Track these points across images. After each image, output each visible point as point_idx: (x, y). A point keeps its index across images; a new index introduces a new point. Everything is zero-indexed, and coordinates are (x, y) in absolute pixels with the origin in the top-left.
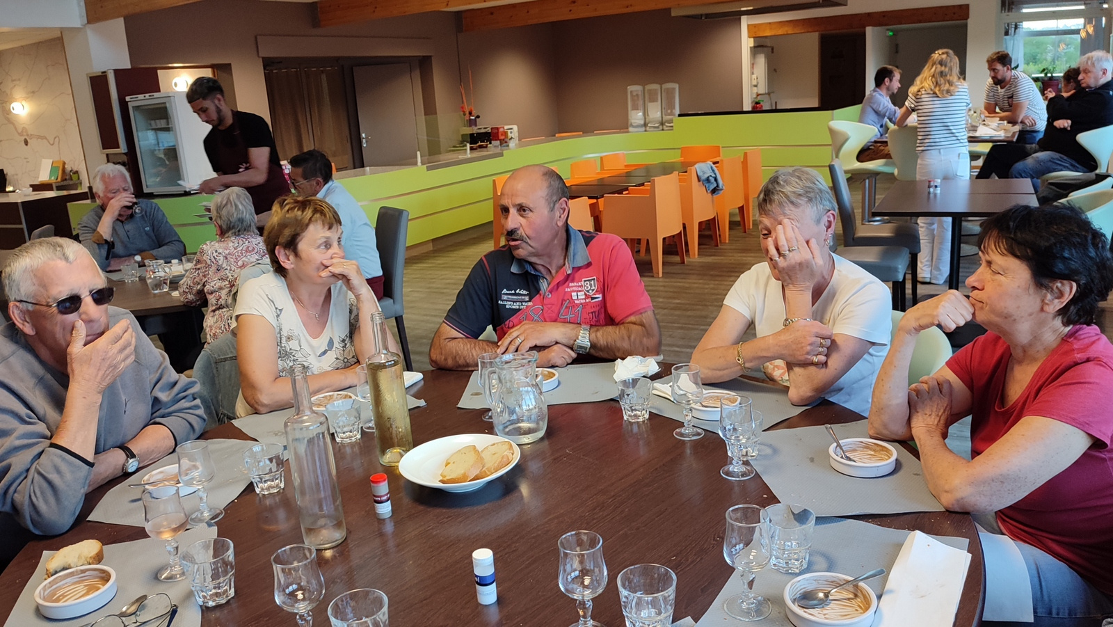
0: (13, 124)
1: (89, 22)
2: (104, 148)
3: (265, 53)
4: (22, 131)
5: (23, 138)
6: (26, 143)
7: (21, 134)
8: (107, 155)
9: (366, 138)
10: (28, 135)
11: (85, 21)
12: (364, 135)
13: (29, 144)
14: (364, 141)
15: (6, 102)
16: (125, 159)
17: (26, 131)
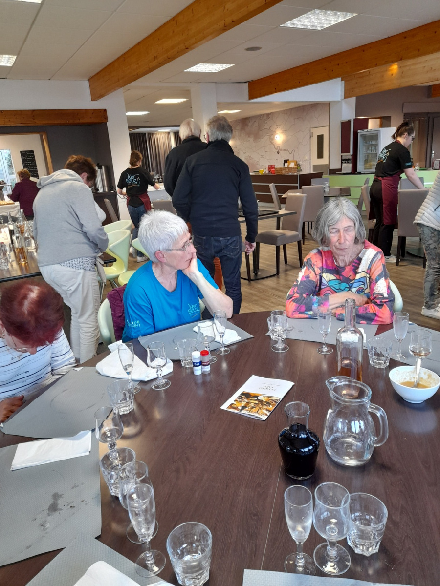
1: (345, 97)
2: (342, 153)
3: (405, 111)
5: (277, 151)
6: (278, 153)
7: (276, 149)
8: (342, 156)
9: (434, 153)
11: (343, 97)
12: (433, 152)
14: (433, 155)
15: (272, 135)
16: (350, 157)
17: (279, 148)
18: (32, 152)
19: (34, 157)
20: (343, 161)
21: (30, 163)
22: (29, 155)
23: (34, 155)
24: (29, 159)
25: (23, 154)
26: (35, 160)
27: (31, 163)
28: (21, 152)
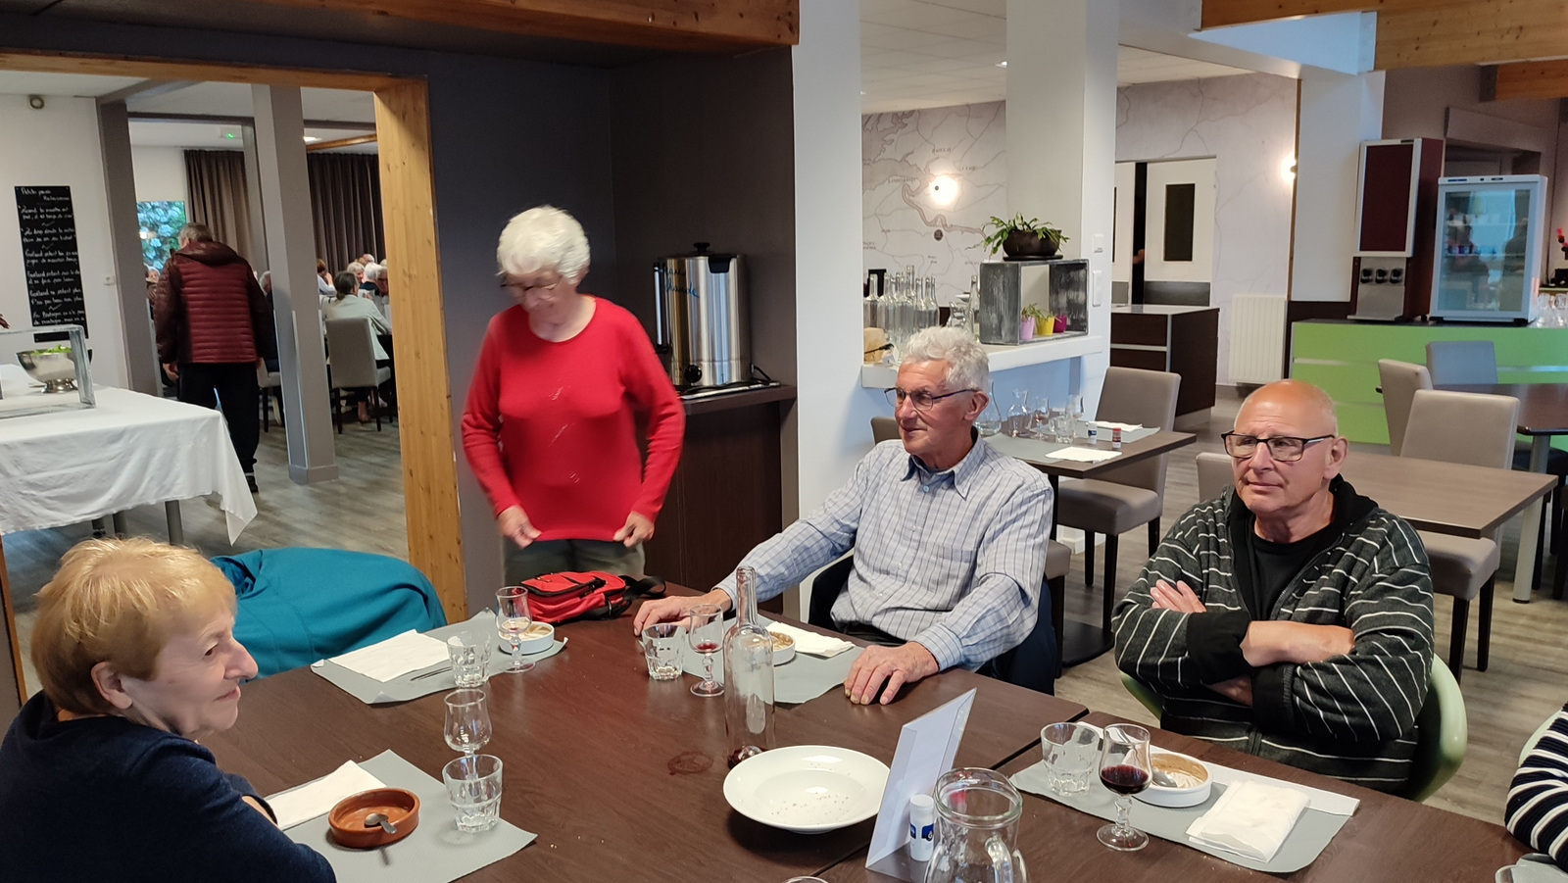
0: (920, 210)
1: (1378, 66)
2: (1361, 248)
4: (935, 220)
5: (935, 229)
6: (938, 236)
7: (929, 224)
8: (1357, 261)
10: (945, 226)
13: (943, 238)
16: (1403, 266)
17: (943, 219)
18: (65, 191)
19: (71, 211)
20: (1360, 274)
21: (50, 236)
22: (52, 205)
23: (70, 202)
24: (46, 220)
25: (26, 198)
26: (71, 223)
27: (57, 235)
28: (18, 190)
